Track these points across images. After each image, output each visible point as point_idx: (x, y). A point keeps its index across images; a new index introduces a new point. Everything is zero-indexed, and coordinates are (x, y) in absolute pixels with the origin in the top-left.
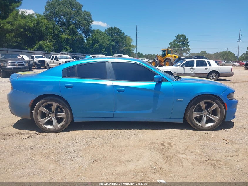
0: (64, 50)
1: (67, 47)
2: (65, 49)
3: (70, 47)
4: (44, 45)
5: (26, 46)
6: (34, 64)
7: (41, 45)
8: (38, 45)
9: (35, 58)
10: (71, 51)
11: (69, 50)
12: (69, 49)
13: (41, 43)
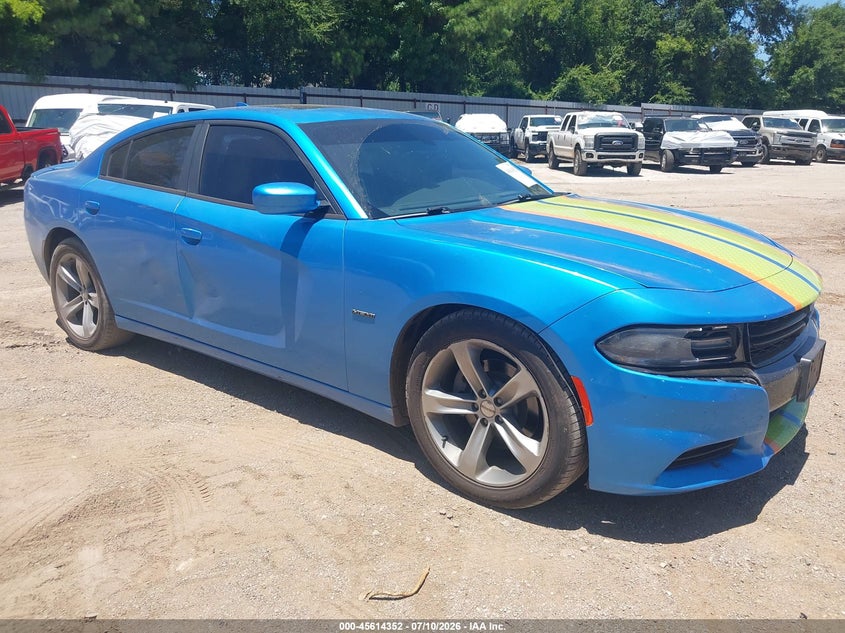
0: (657, 96)
1: (674, 86)
2: (665, 91)
3: (685, 84)
4: (585, 79)
5: (529, 87)
6: (523, 146)
7: (574, 80)
8: (566, 80)
9: (529, 126)
10: (686, 99)
11: (681, 95)
12: (678, 92)
13: (574, 72)
